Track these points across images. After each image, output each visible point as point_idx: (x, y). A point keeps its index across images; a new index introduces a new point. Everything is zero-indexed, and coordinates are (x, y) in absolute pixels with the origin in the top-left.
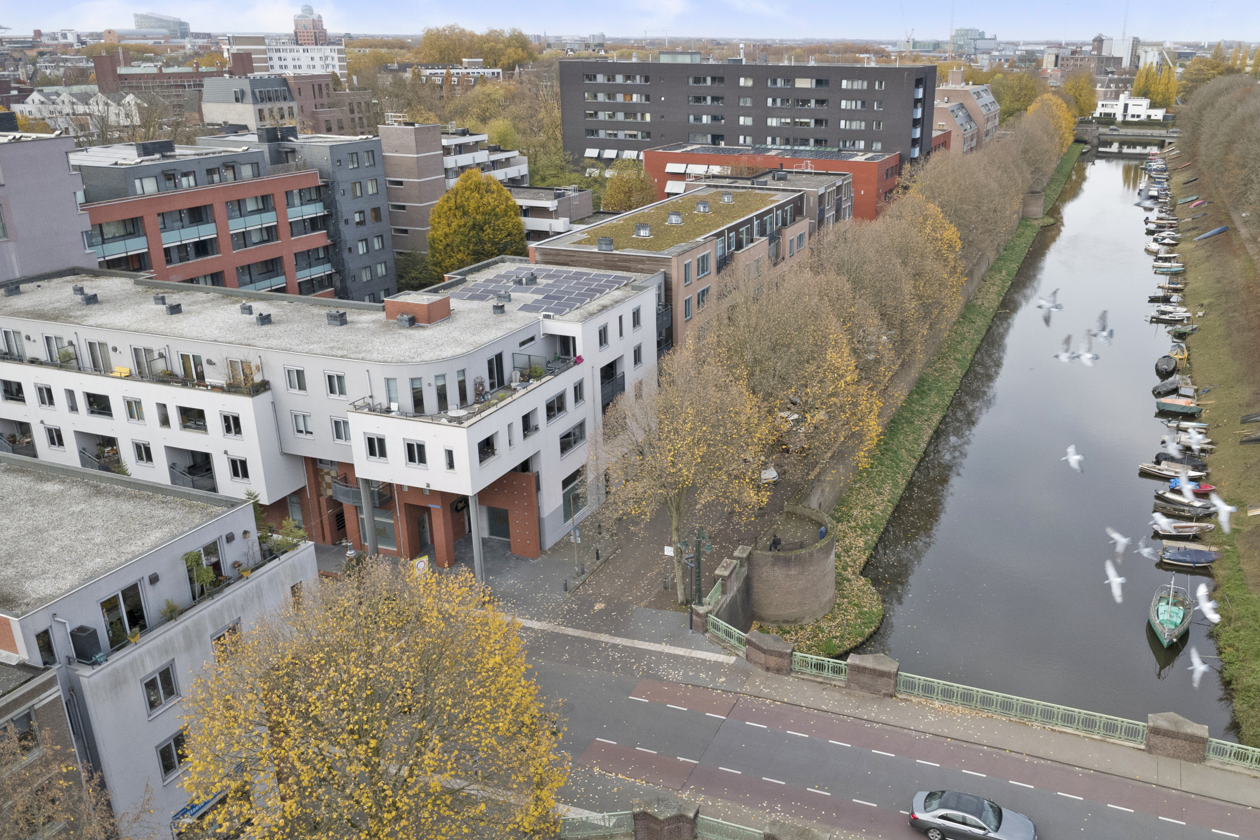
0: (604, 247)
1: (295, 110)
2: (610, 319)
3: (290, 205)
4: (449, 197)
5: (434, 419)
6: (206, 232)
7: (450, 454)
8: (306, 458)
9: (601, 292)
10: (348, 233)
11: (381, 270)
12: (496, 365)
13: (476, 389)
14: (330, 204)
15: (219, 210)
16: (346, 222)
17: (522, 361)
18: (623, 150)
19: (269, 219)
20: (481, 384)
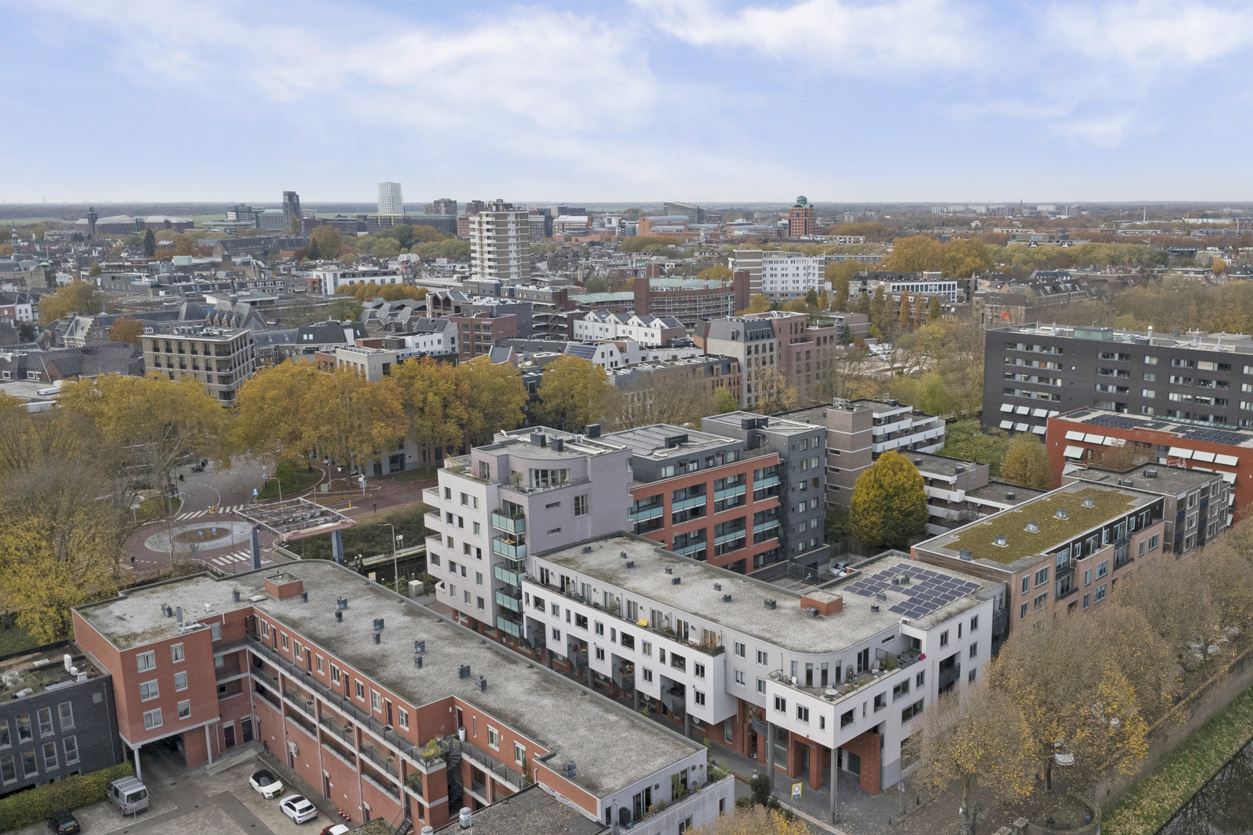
0: (964, 557)
1: (775, 347)
2: (951, 627)
3: (756, 479)
4: (870, 472)
5: (816, 695)
6: (699, 502)
7: (823, 719)
8: (740, 700)
9: (952, 599)
10: (793, 497)
11: (814, 523)
12: (863, 656)
13: (847, 674)
14: (784, 478)
15: (710, 487)
16: (793, 489)
17: (881, 655)
18: (1035, 408)
19: (740, 491)
20: (851, 670)
